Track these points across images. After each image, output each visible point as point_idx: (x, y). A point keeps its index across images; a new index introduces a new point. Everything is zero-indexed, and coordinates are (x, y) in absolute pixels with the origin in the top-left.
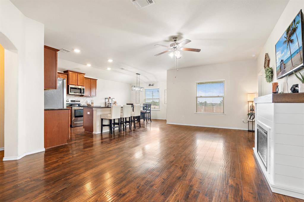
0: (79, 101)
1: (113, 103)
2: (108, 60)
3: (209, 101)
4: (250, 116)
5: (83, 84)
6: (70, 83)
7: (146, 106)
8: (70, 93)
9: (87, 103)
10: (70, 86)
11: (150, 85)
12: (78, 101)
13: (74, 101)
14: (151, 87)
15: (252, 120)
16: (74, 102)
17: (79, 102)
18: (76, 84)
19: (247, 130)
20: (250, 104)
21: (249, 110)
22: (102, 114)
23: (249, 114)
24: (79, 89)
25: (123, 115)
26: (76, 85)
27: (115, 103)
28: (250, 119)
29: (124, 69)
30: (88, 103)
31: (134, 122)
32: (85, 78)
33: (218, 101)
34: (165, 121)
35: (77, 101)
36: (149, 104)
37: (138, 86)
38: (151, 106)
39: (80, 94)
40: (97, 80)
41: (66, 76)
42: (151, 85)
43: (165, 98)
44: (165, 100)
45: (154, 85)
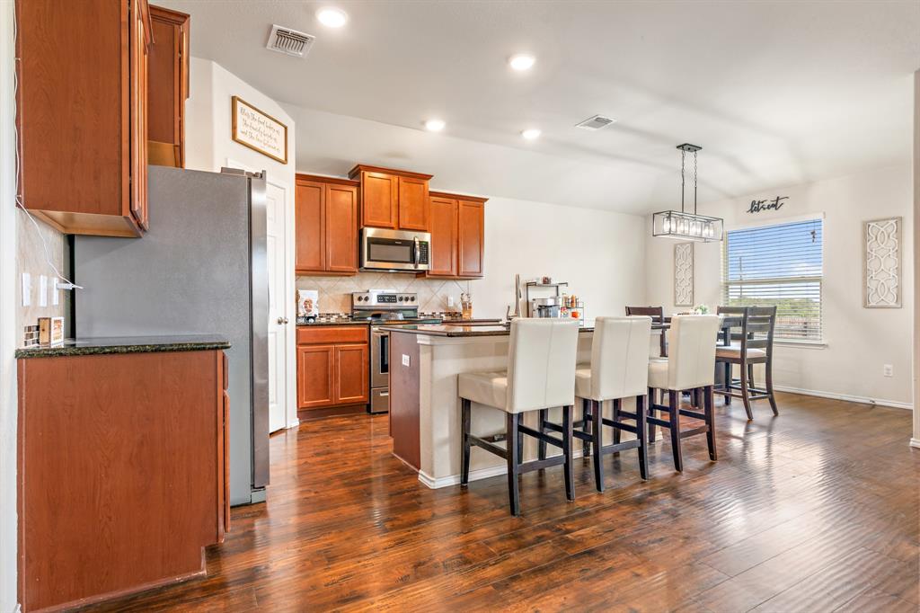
0: (413, 299)
1: (561, 303)
2: (507, 58)
5: (424, 222)
6: (368, 220)
7: (743, 323)
8: (366, 264)
9: (447, 308)
10: (370, 232)
11: (756, 207)
12: (407, 299)
13: (392, 298)
14: (767, 218)
16: (389, 301)
17: (409, 304)
18: (393, 224)
22: (466, 373)
24: (405, 243)
25: (595, 383)
26: (392, 228)
27: (571, 303)
29: (608, 121)
30: (451, 305)
31: (672, 425)
32: (432, 194)
35: (401, 299)
36: (764, 311)
37: (689, 210)
38: (777, 319)
39: (411, 267)
40: (486, 204)
41: (355, 190)
42: (766, 204)
43: (865, 271)
44: (865, 287)
45: (786, 206)
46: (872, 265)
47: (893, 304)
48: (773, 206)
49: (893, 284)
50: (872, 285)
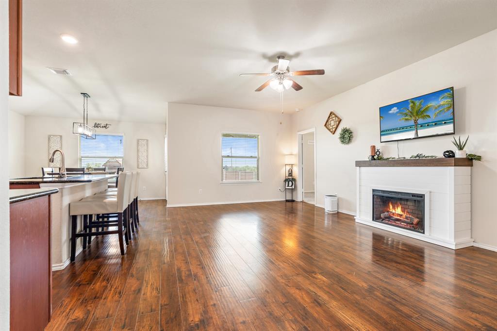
3: (240, 164)
4: (287, 182)
11: (97, 126)
15: (291, 188)
19: (285, 199)
20: (288, 168)
21: (287, 175)
23: (286, 180)
28: (288, 186)
33: (252, 164)
34: (165, 201)
42: (102, 125)
43: (138, 156)
44: (138, 161)
45: (110, 128)
46: (140, 154)
47: (146, 167)
48: (104, 127)
49: (145, 161)
50: (140, 161)
